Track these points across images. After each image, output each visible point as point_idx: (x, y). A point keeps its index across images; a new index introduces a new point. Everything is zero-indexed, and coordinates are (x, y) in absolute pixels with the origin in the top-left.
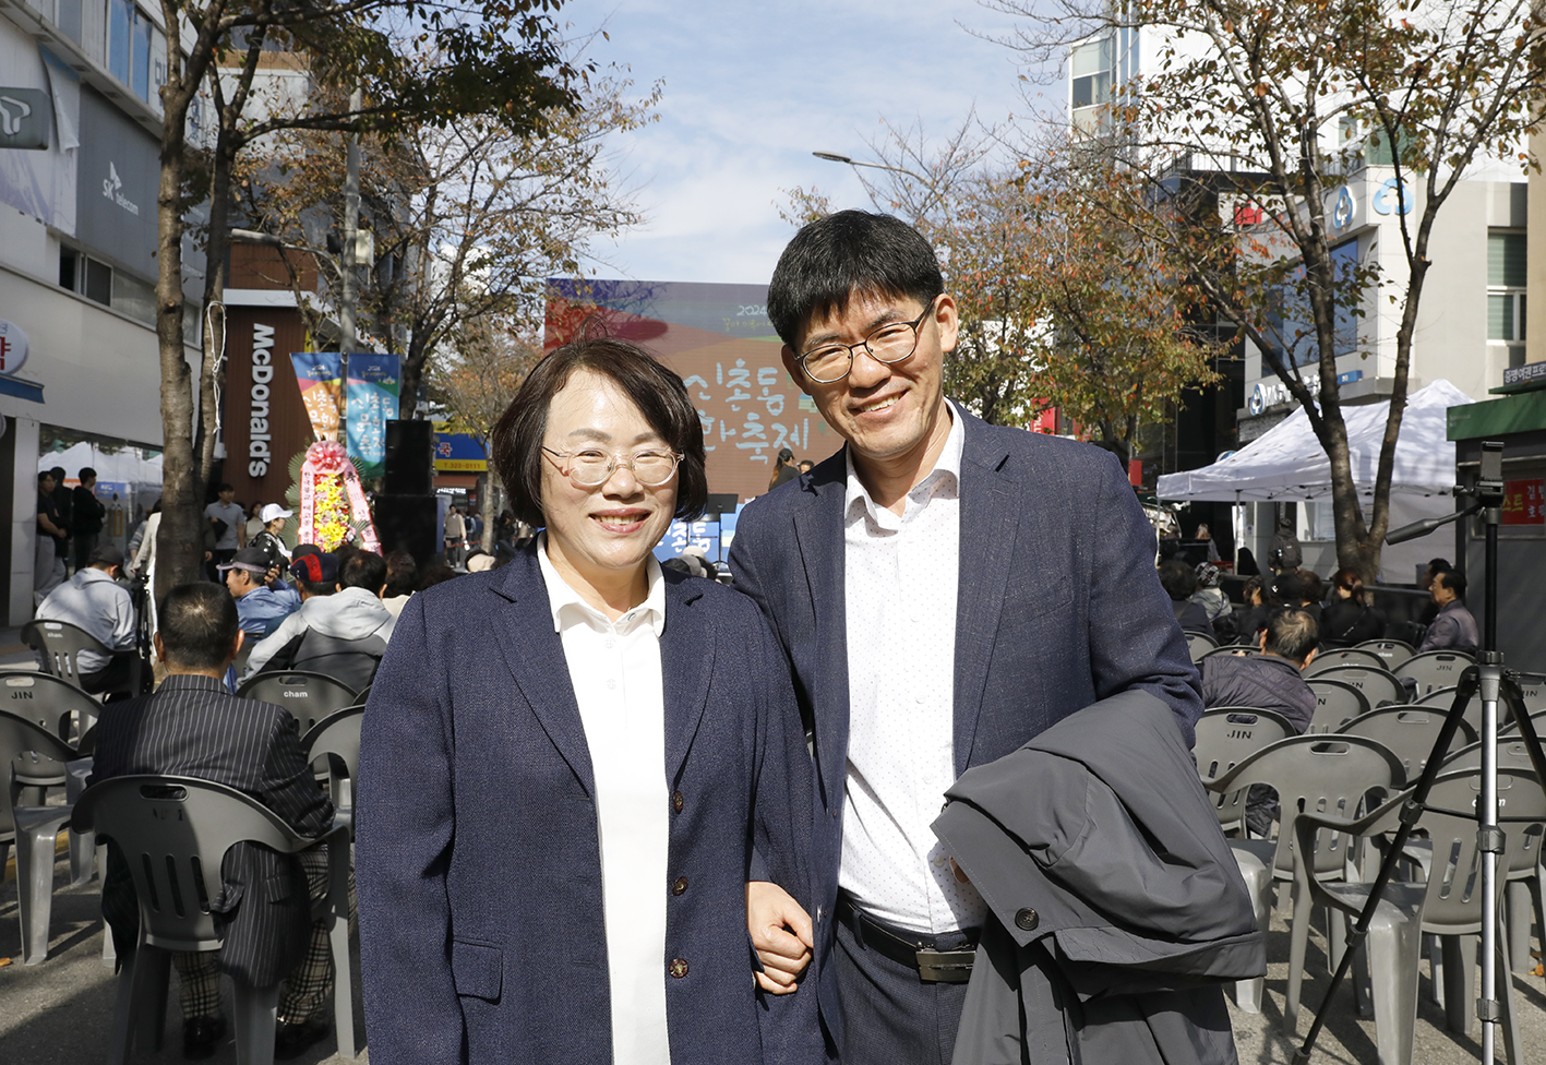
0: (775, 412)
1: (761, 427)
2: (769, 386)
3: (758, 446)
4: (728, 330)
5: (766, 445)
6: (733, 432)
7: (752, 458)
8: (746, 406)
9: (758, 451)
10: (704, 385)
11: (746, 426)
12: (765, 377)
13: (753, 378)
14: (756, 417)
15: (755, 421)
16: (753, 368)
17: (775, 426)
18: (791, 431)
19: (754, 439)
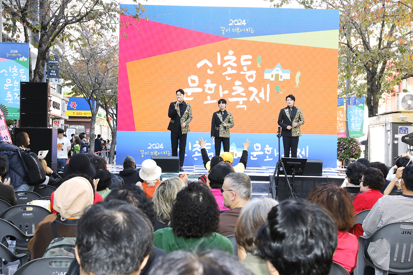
0: (251, 81)
1: (243, 89)
2: (247, 66)
3: (241, 100)
4: (223, 33)
5: (245, 99)
6: (226, 92)
7: (238, 107)
8: (235, 77)
9: (241, 103)
10: (210, 65)
11: (234, 88)
12: (245, 60)
13: (238, 61)
14: (240, 83)
15: (239, 86)
16: (238, 55)
17: (251, 89)
18: (259, 91)
19: (238, 96)
